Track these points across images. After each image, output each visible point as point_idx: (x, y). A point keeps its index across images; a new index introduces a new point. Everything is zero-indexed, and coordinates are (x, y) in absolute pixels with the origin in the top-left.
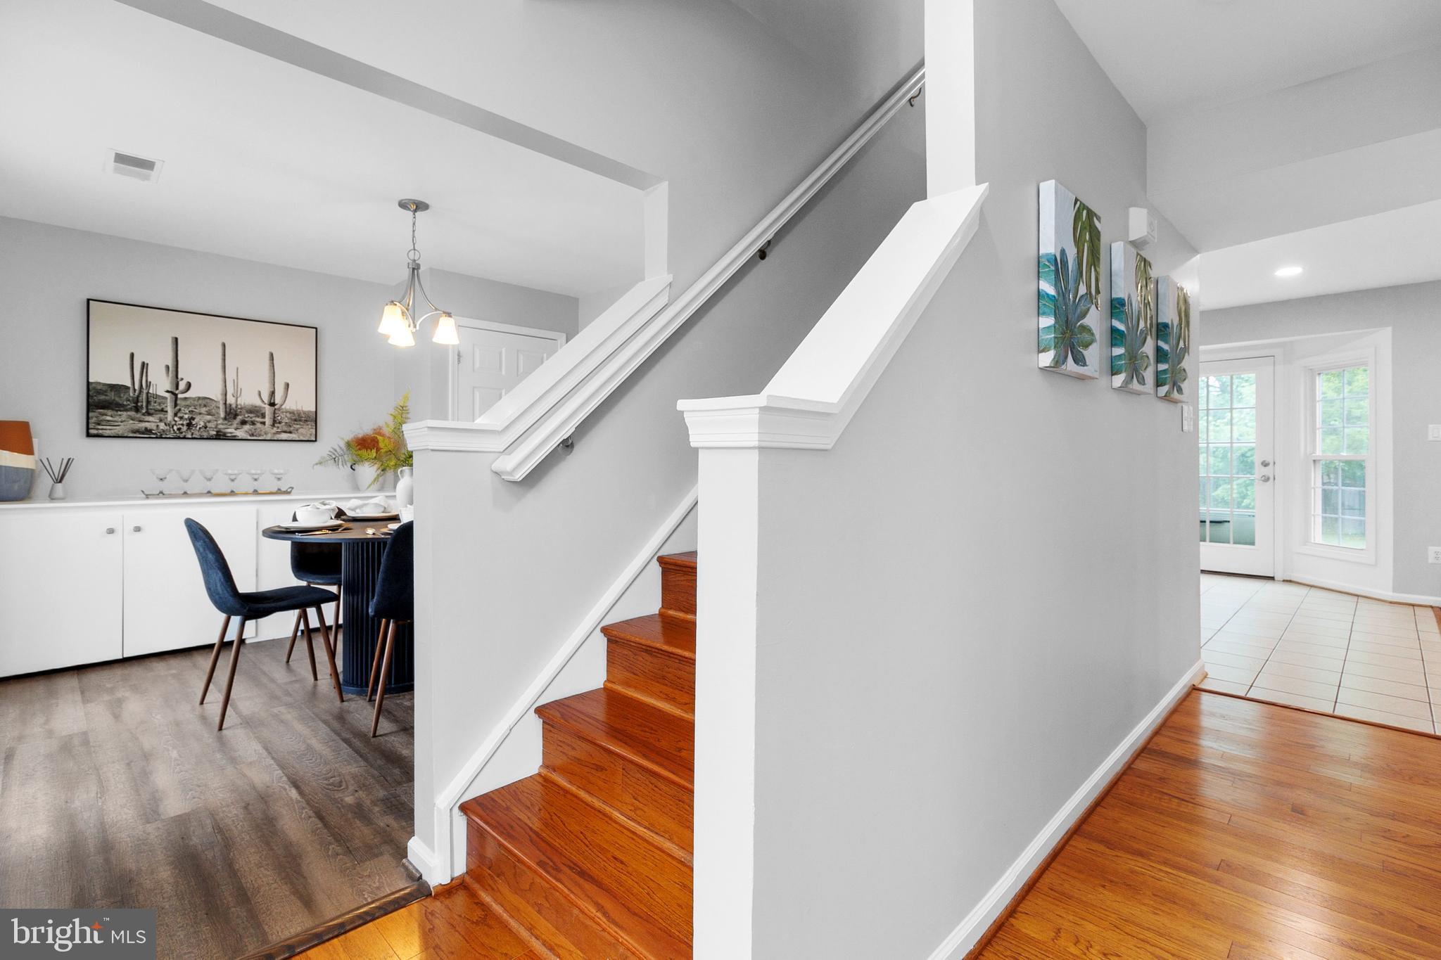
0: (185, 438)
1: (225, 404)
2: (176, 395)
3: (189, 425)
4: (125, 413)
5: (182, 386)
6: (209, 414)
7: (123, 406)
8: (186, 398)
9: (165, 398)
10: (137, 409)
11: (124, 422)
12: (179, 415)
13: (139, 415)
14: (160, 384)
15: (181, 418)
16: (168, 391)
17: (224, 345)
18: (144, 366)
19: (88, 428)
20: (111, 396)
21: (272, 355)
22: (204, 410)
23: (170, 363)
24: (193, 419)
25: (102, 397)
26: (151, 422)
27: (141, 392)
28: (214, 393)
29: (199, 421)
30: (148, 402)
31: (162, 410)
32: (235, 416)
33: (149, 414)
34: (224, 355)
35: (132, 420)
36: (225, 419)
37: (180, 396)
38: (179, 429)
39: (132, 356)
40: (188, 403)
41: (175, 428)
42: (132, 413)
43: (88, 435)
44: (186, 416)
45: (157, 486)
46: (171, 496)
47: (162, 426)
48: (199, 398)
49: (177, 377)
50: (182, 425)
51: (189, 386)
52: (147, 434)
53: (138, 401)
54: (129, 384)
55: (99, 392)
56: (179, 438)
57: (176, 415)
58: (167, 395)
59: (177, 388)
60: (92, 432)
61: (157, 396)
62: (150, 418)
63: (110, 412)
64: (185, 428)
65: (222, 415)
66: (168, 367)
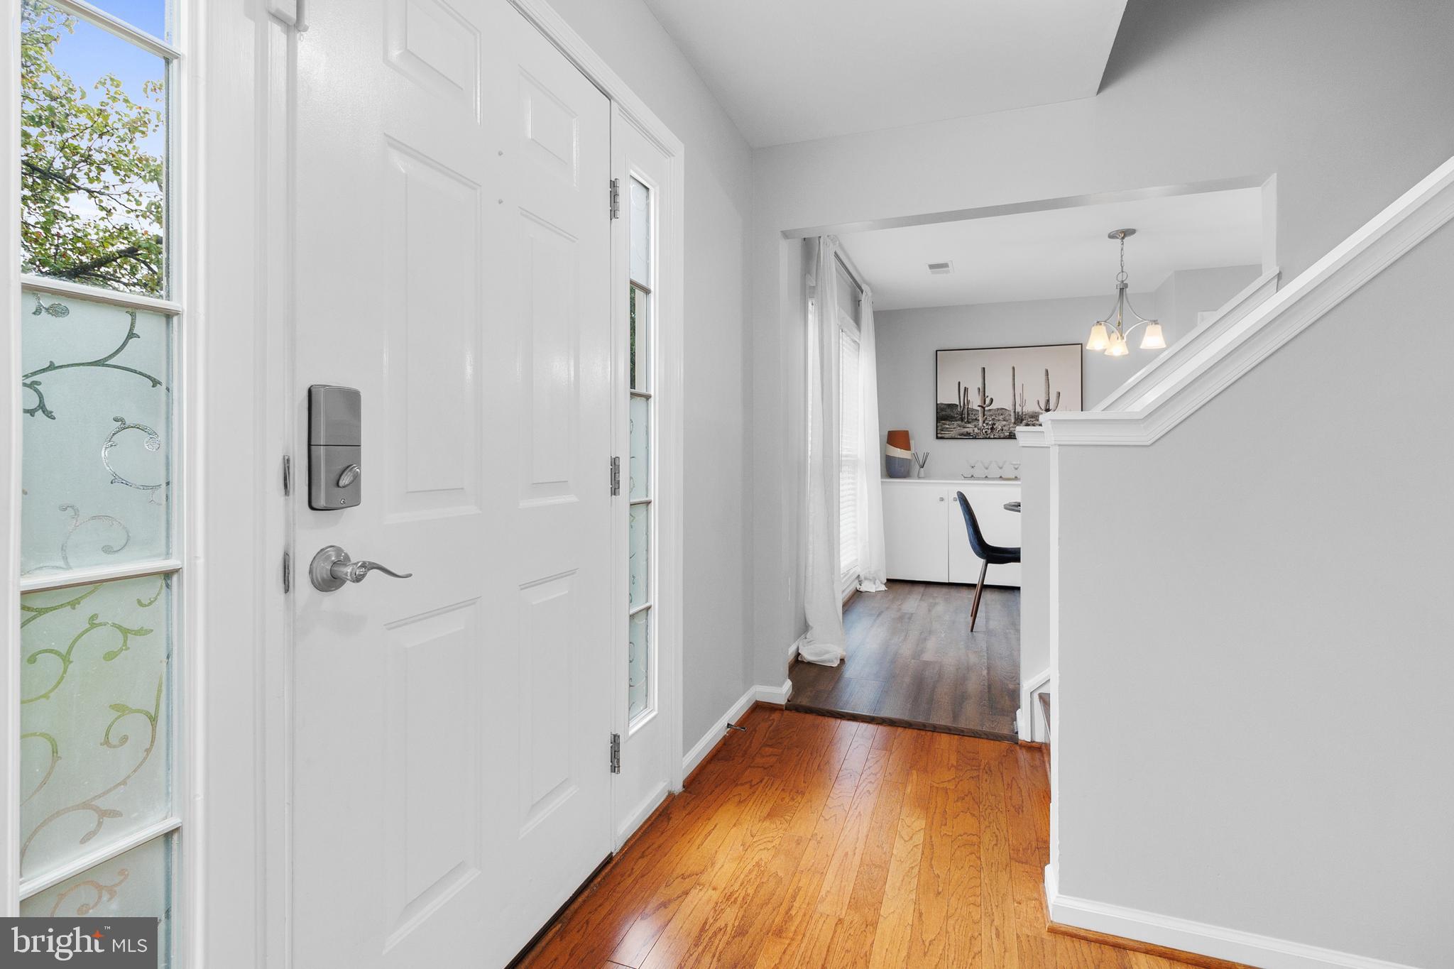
0: (989, 438)
1: (1015, 412)
2: (984, 408)
3: (992, 429)
4: (955, 423)
5: (988, 401)
6: (1004, 421)
7: (954, 417)
8: (990, 410)
9: (978, 411)
10: (962, 420)
11: (954, 428)
12: (986, 422)
13: (963, 424)
14: (975, 402)
15: (987, 424)
16: (979, 406)
17: (1014, 368)
18: (966, 389)
19: (937, 433)
20: (949, 412)
21: (1047, 371)
22: (1001, 418)
23: (980, 386)
24: (994, 424)
25: (944, 413)
26: (970, 428)
27: (964, 407)
28: (1009, 406)
29: (998, 426)
30: (968, 414)
31: (976, 419)
32: (1022, 420)
33: (969, 423)
34: (1014, 376)
35: (960, 426)
36: (1015, 423)
37: (986, 409)
38: (986, 432)
39: (959, 383)
40: (991, 413)
41: (984, 431)
42: (959, 422)
43: (937, 438)
44: (990, 423)
45: (968, 473)
46: (979, 479)
47: (976, 430)
48: (998, 409)
49: (984, 394)
50: (988, 429)
51: (992, 400)
52: (967, 436)
53: (962, 414)
54: (958, 403)
55: (942, 410)
56: (986, 438)
57: (984, 422)
58: (979, 408)
59: (985, 404)
60: (939, 435)
61: (973, 410)
62: (969, 425)
63: (948, 422)
64: (989, 431)
65: (1013, 421)
66: (979, 389)
